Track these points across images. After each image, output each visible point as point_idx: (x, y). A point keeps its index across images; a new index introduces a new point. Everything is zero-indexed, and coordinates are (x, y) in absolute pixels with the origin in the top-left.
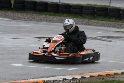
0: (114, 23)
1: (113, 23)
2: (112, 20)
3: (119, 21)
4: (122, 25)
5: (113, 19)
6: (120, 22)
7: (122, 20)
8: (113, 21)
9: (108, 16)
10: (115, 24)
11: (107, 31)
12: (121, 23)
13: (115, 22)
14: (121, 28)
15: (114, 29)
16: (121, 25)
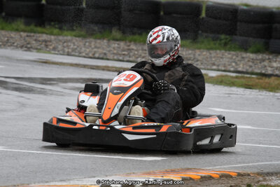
0: (24, 34)
1: (21, 36)
2: (14, 25)
3: (39, 29)
4: (50, 41)
5: (20, 23)
6: (43, 33)
7: (48, 27)
8: (17, 30)
9: (4, 14)
10: (27, 39)
11: (9, 59)
12: (44, 37)
13: (24, 31)
14: (49, 52)
15: (28, 53)
16: (46, 41)
